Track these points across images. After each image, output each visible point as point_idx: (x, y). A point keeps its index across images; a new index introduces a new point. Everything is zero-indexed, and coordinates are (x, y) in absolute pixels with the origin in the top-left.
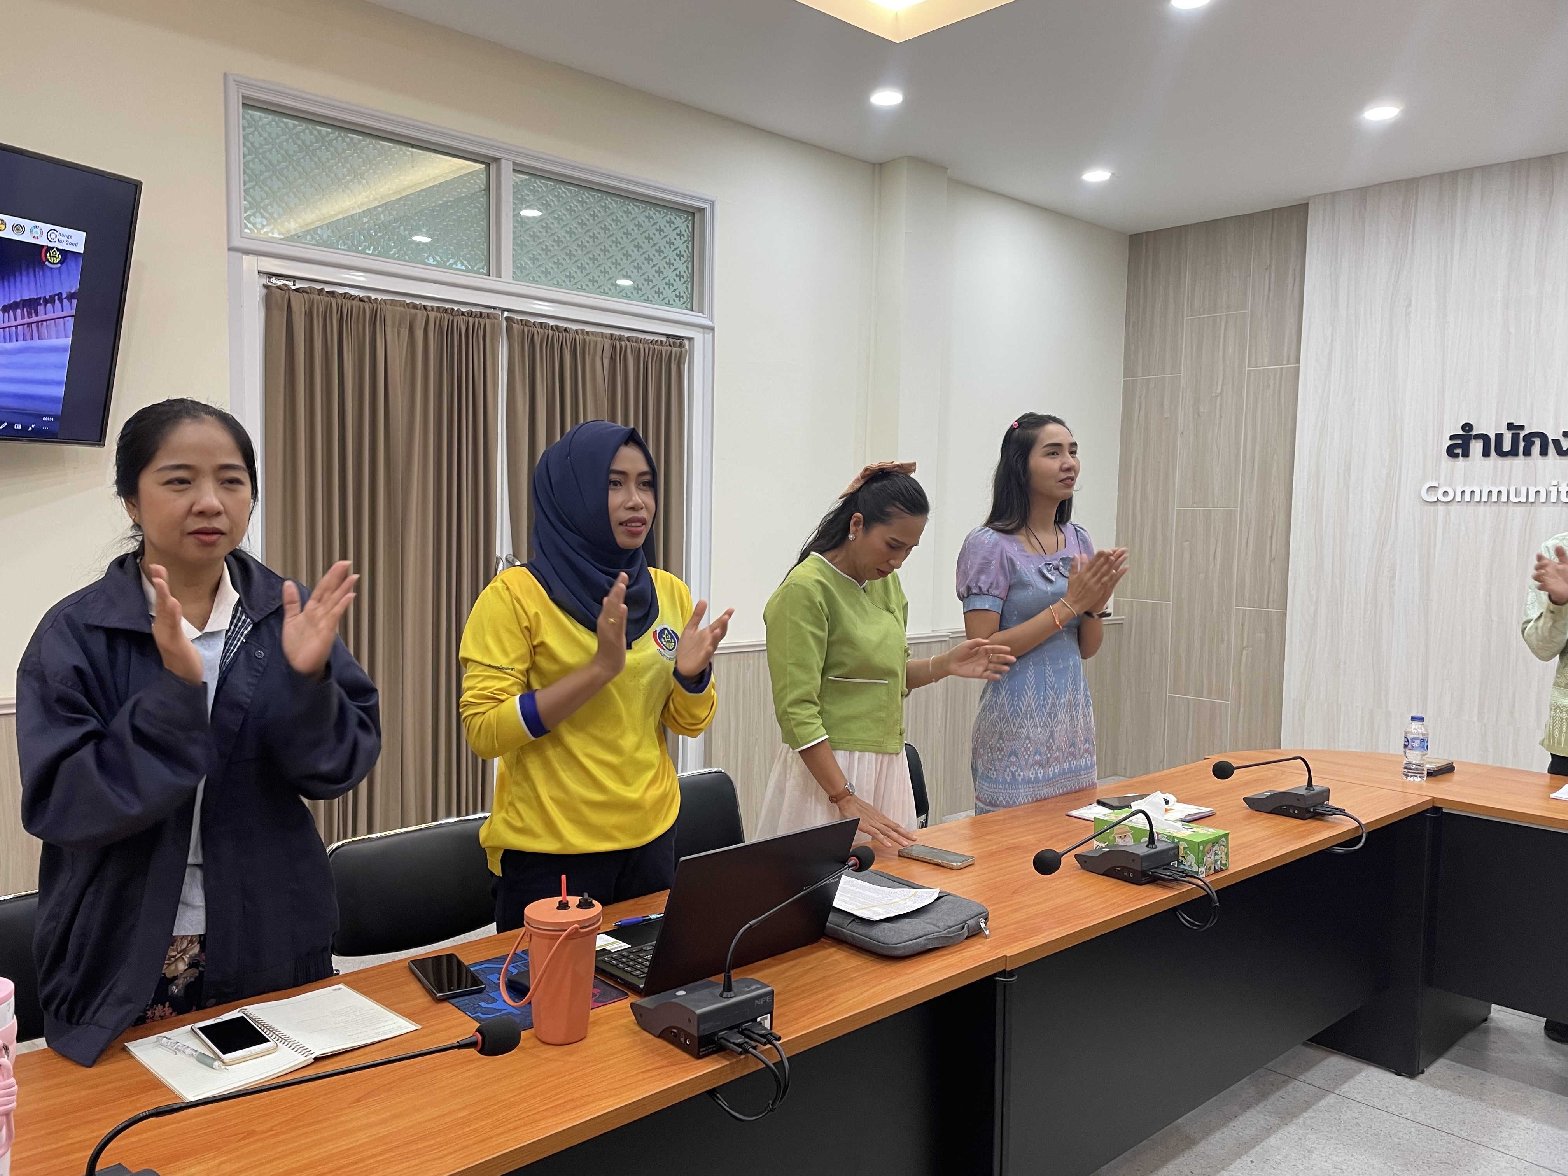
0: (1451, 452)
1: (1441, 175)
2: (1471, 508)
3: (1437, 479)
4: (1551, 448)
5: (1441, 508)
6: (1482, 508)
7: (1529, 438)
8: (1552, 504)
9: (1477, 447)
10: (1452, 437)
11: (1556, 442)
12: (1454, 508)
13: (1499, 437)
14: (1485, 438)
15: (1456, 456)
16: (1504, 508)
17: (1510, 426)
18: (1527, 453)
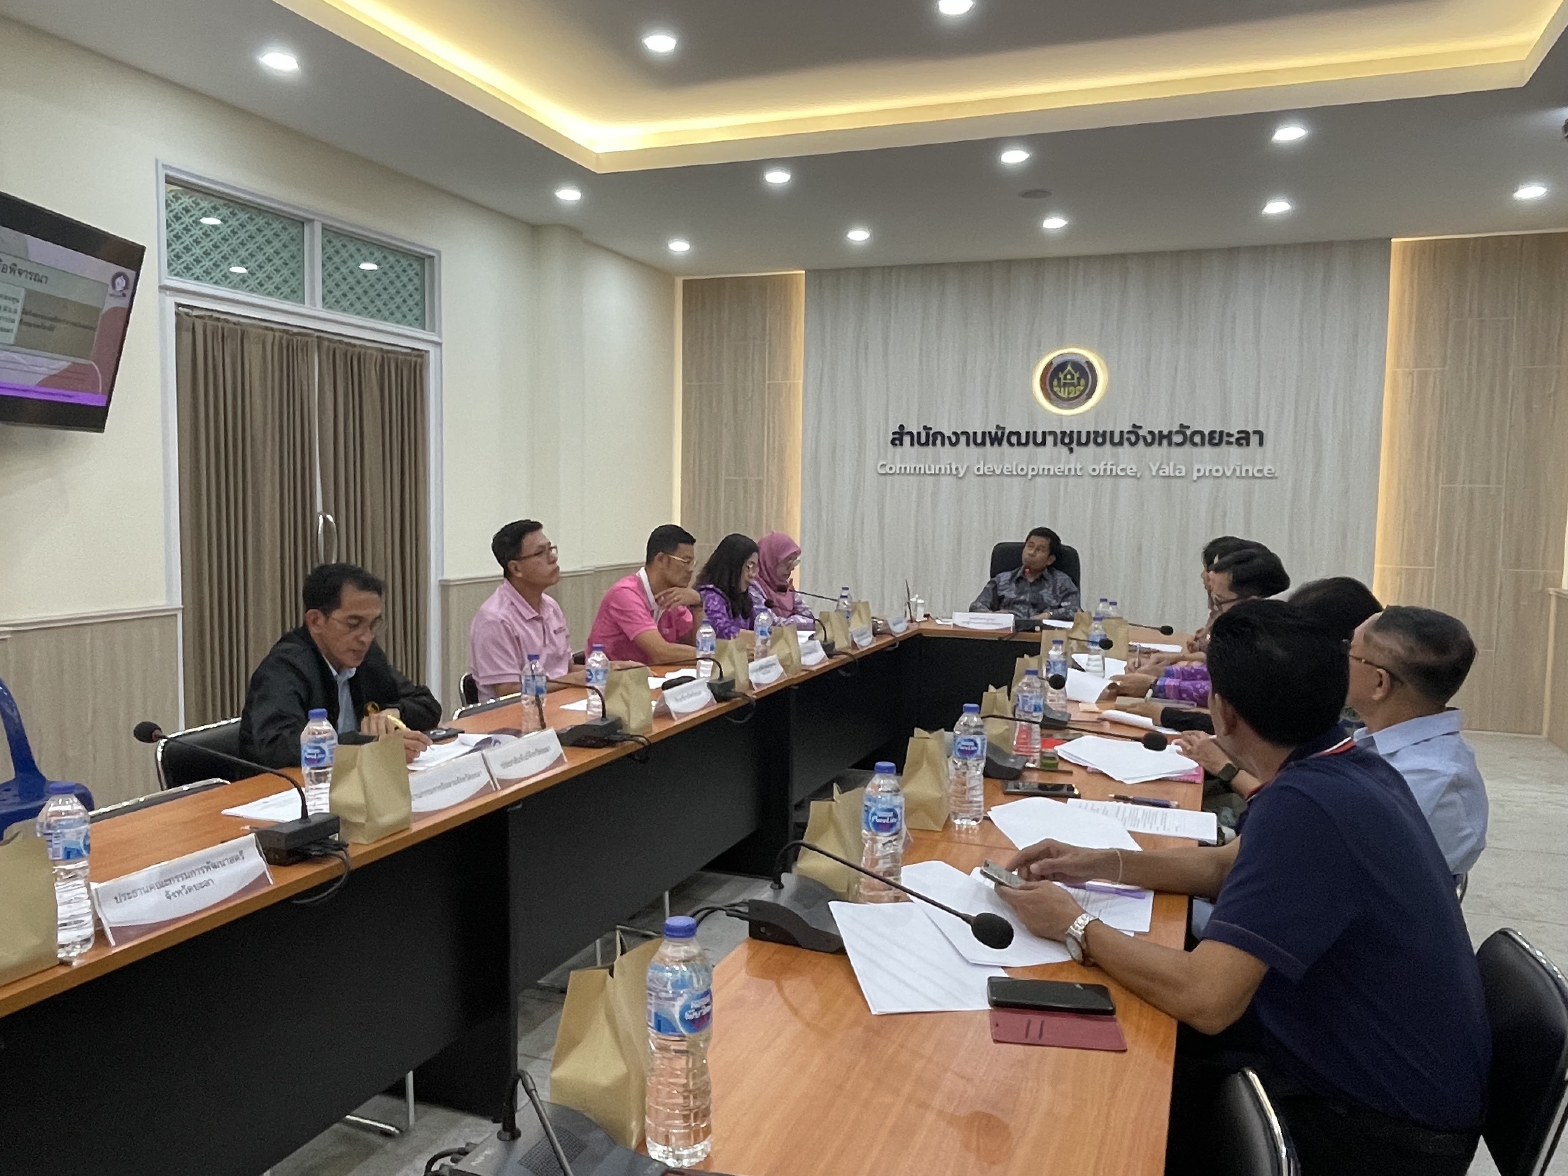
0: (893, 443)
1: (883, 267)
2: (905, 478)
3: (885, 458)
4: (947, 441)
5: (889, 478)
6: (910, 478)
7: (935, 434)
8: (948, 475)
9: (907, 439)
10: (894, 433)
11: (949, 438)
12: (896, 477)
13: (919, 434)
14: (911, 434)
15: (896, 445)
16: (922, 478)
17: (925, 428)
18: (934, 444)
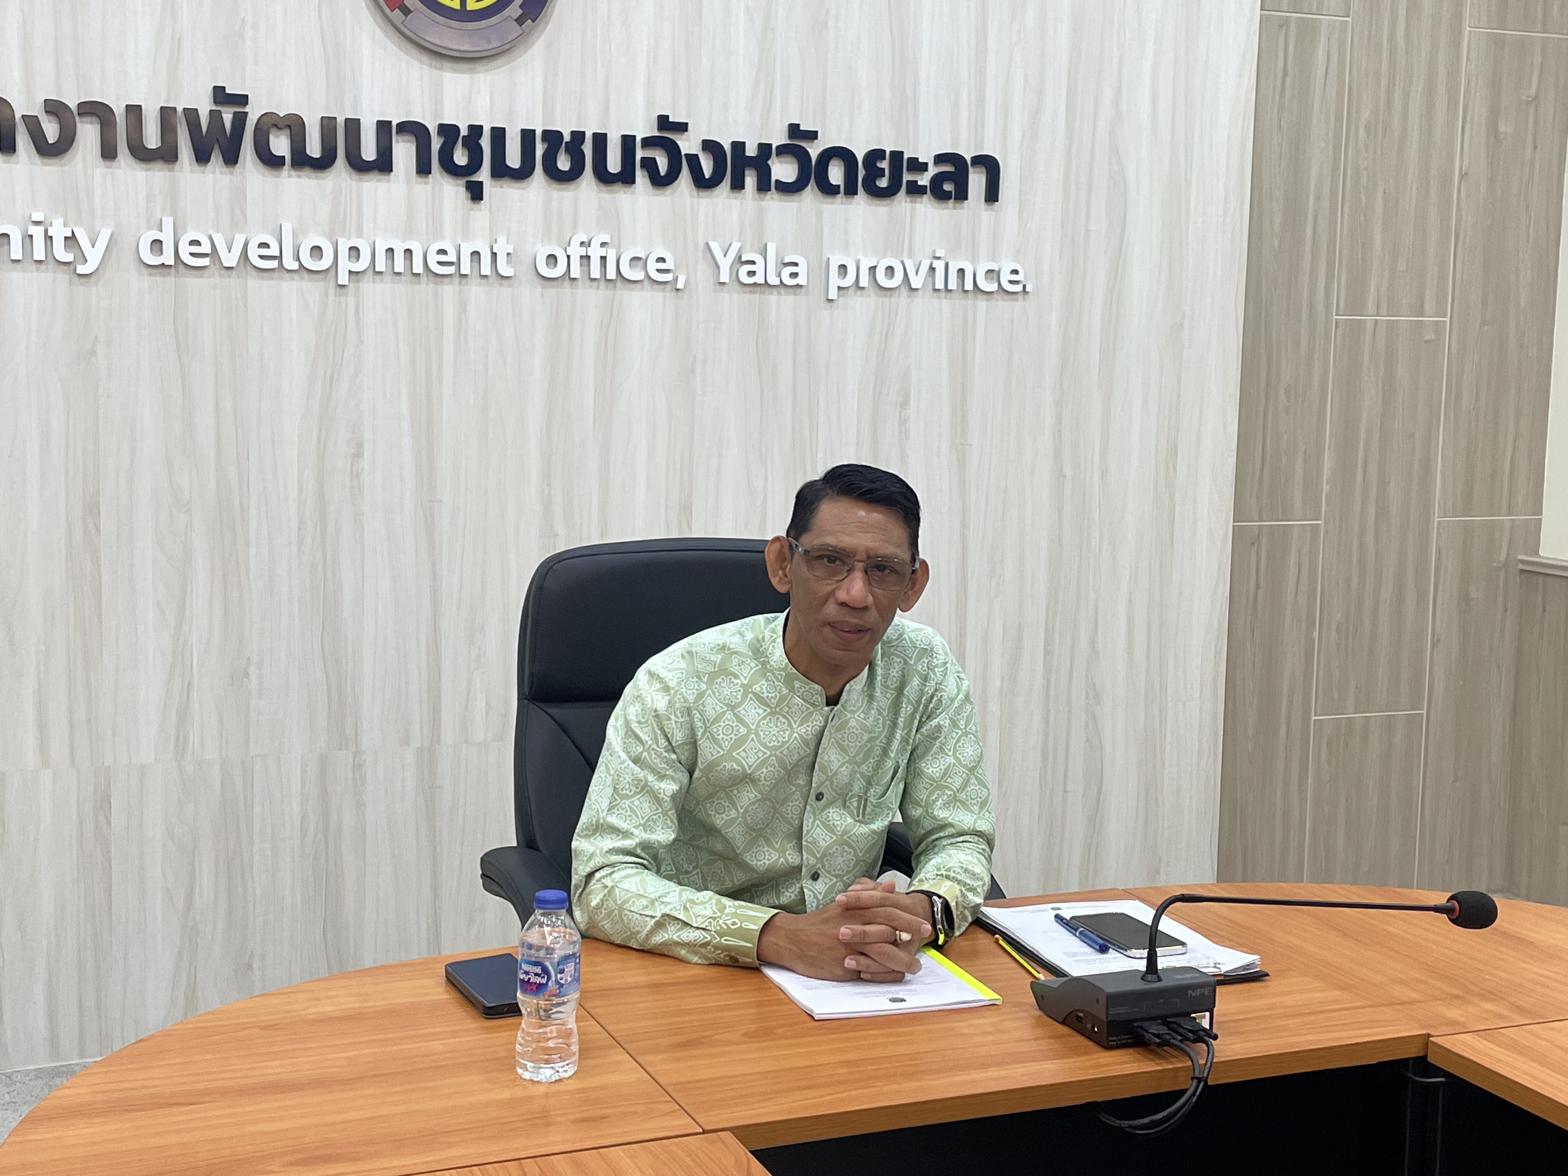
4: (23, 138)
8: (34, 266)
11: (32, 124)
